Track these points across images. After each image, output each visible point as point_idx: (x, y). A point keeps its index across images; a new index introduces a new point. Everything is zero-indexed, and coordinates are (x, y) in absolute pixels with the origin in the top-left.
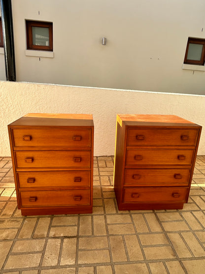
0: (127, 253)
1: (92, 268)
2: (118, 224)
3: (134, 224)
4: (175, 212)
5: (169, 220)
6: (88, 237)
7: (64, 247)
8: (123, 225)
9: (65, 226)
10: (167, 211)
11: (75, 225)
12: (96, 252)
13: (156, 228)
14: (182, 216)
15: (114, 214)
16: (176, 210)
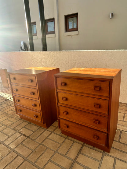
0: (38, 159)
1: (16, 155)
2: (53, 141)
3: (61, 145)
4: (101, 152)
5: (89, 155)
6: (32, 140)
7: (18, 139)
8: (55, 143)
9: (29, 130)
10: (95, 148)
11: (33, 131)
12: (27, 149)
13: (72, 155)
14: (102, 158)
15: (57, 134)
16: (103, 151)
